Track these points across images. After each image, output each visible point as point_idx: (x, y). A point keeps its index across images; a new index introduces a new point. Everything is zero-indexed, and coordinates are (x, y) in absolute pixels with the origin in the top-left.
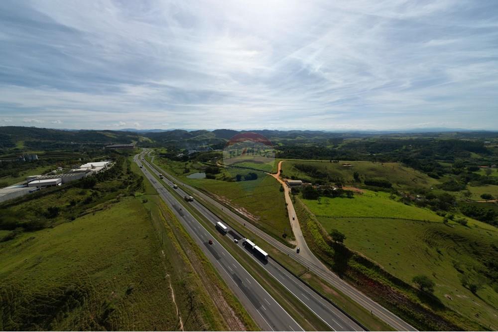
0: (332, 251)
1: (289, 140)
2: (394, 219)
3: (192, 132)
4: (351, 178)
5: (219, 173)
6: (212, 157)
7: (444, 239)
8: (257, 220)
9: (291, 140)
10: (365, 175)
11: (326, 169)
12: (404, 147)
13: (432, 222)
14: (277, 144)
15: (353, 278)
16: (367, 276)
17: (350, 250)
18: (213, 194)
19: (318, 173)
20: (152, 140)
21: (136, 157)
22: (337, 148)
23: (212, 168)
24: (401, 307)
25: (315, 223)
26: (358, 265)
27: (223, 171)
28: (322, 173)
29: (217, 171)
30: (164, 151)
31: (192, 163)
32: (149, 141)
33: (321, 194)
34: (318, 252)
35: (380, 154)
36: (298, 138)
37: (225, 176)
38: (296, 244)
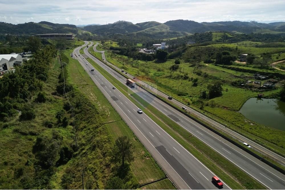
3: (138, 24)
20: (93, 33)
21: (76, 51)
30: (115, 45)
32: (89, 34)
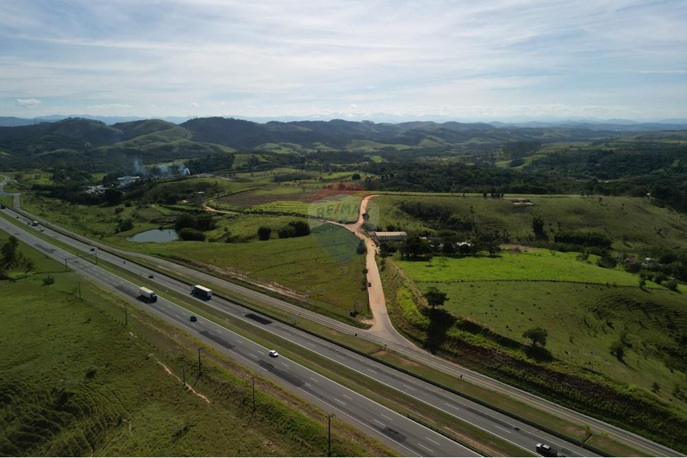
0: (428, 322)
1: (400, 147)
2: (555, 281)
3: (118, 125)
4: (528, 231)
5: (214, 228)
6: (188, 192)
7: (630, 310)
8: (304, 297)
9: (407, 147)
10: (559, 224)
11: (472, 212)
12: (675, 164)
13: (621, 286)
14: (368, 159)
15: (451, 350)
16: (470, 343)
17: (453, 315)
18: (206, 265)
19: (455, 221)
22: (520, 167)
23: (195, 218)
24: (503, 368)
25: (410, 291)
26: (462, 332)
27: (223, 223)
28: (462, 220)
29: (207, 223)
31: (134, 208)
33: (438, 251)
34: (406, 329)
35: (621, 180)
36: (425, 142)
37: (229, 233)
38: (373, 323)
